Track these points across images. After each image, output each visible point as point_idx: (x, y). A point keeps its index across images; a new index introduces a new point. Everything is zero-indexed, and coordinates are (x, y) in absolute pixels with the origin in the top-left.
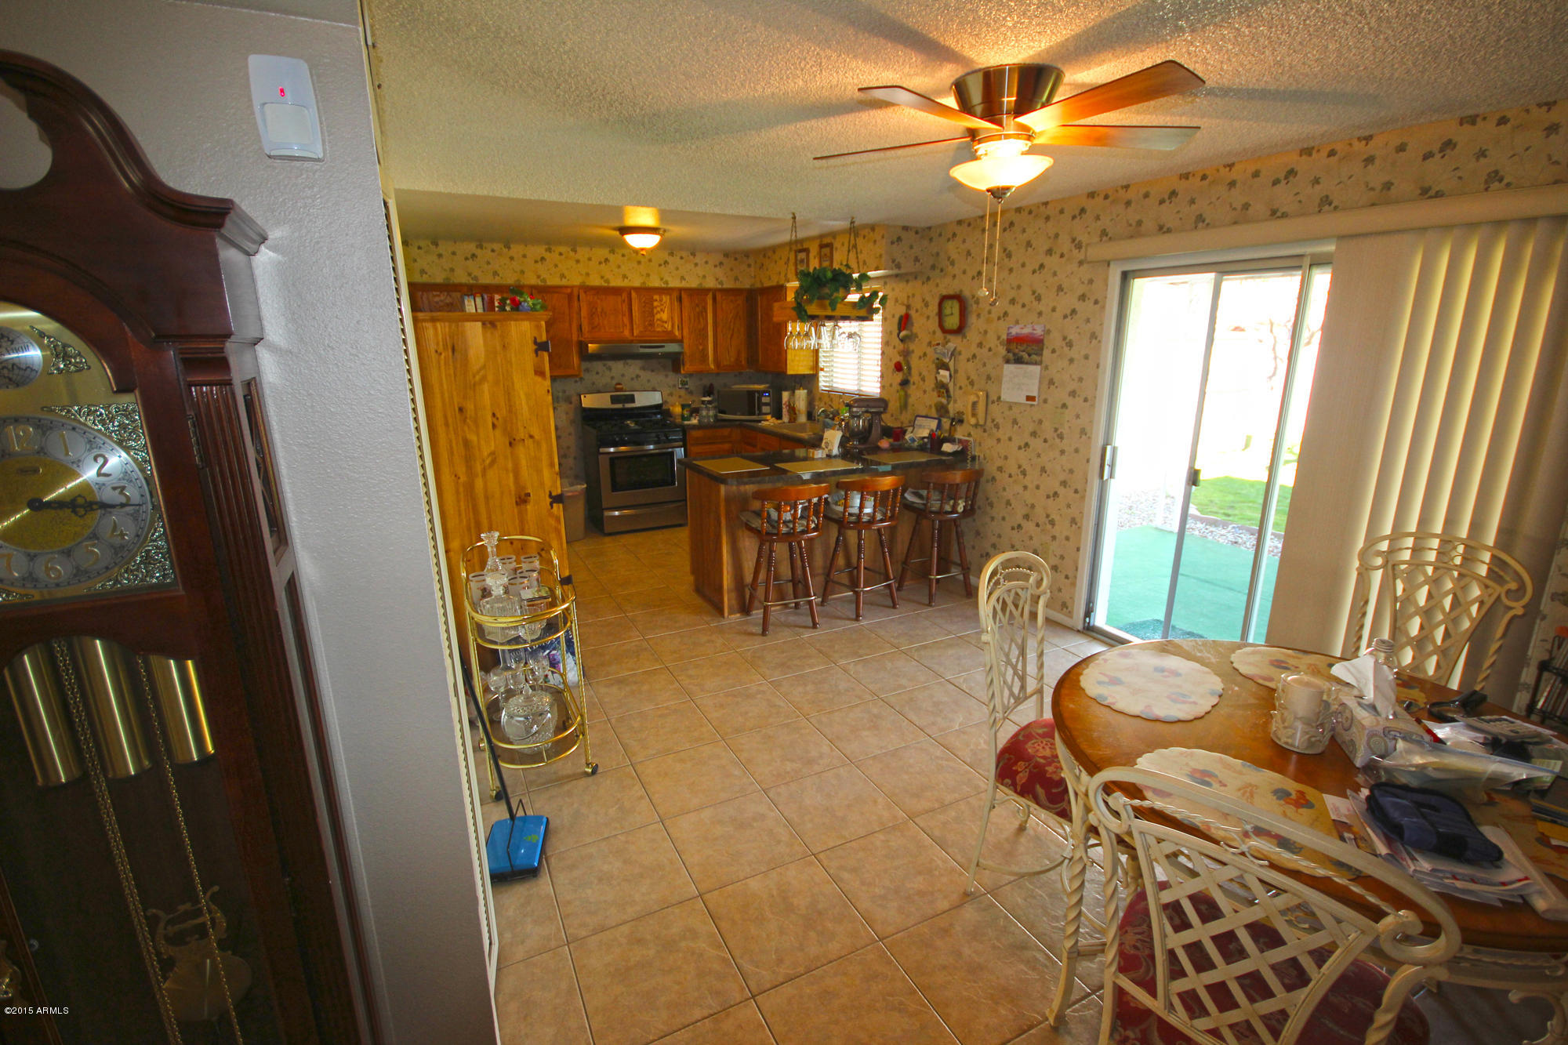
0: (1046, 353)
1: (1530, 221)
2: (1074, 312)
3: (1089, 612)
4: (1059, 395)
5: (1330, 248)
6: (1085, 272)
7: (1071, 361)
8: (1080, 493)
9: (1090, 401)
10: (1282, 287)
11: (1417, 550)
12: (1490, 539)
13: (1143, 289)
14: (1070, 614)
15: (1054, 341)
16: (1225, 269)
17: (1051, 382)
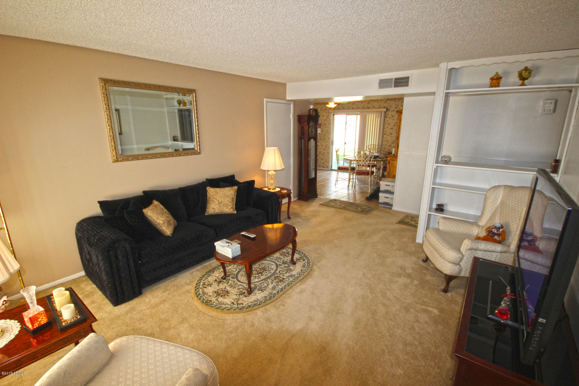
0: (321, 126)
1: (377, 112)
2: (326, 120)
3: (331, 167)
4: (324, 133)
5: (359, 113)
6: (327, 114)
7: (326, 127)
8: (329, 148)
9: (329, 133)
10: (354, 117)
11: (371, 147)
12: (377, 144)
13: (336, 116)
14: (328, 168)
15: (323, 124)
16: (347, 114)
17: (323, 131)
